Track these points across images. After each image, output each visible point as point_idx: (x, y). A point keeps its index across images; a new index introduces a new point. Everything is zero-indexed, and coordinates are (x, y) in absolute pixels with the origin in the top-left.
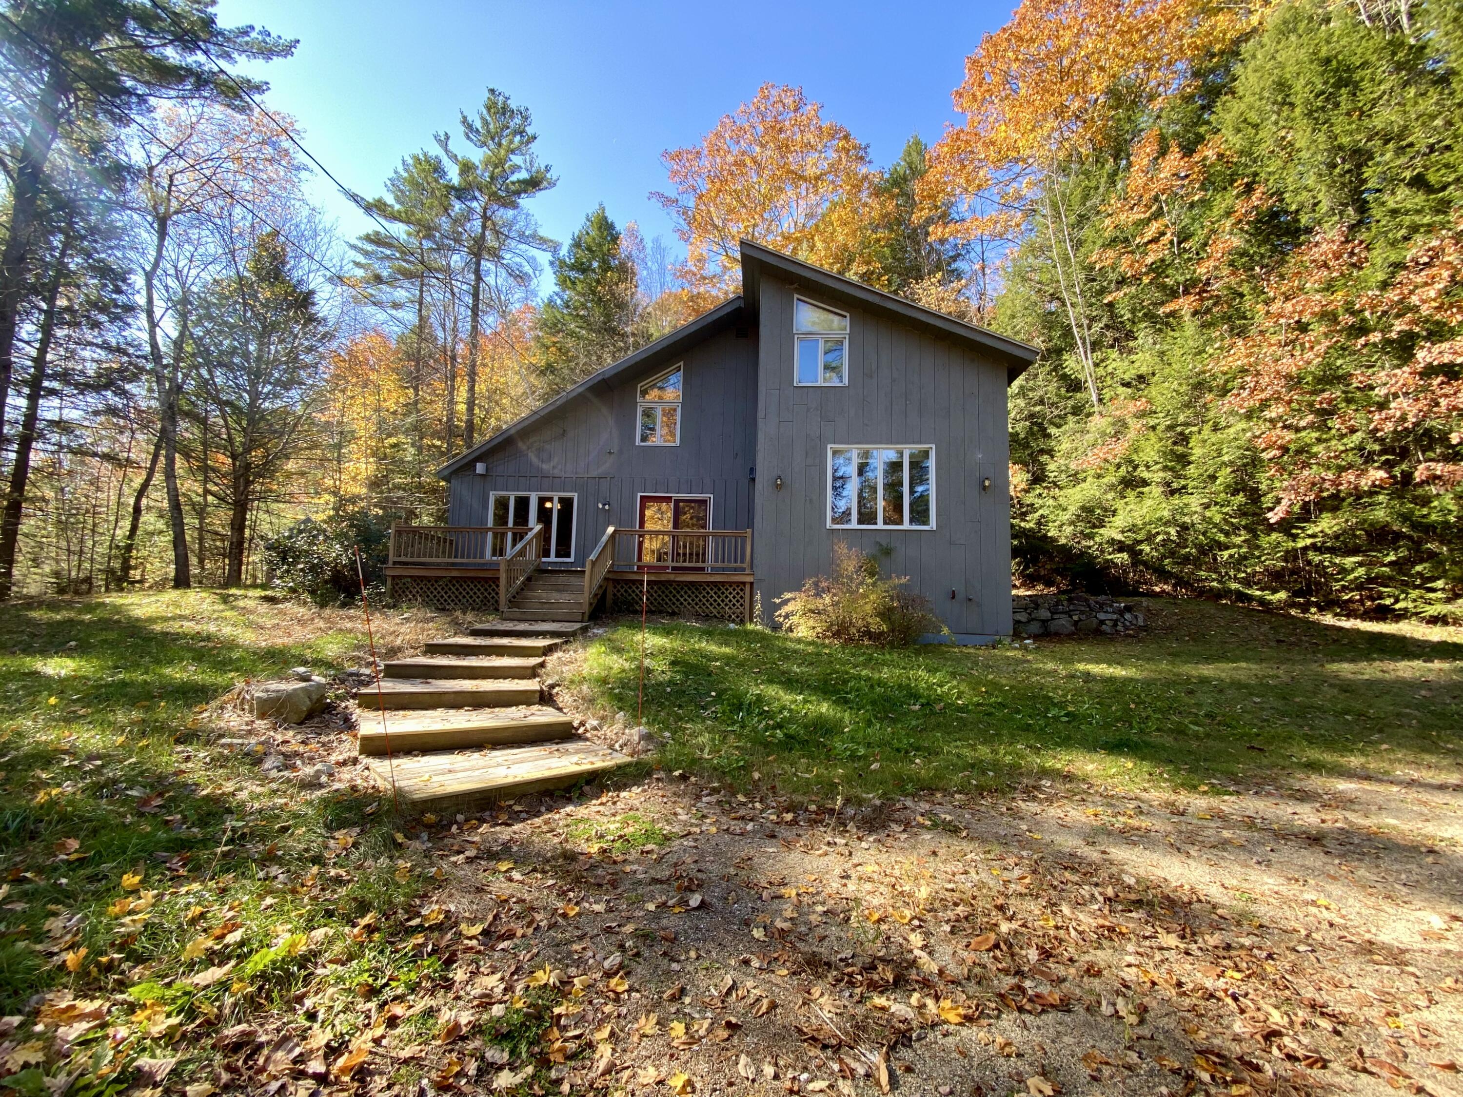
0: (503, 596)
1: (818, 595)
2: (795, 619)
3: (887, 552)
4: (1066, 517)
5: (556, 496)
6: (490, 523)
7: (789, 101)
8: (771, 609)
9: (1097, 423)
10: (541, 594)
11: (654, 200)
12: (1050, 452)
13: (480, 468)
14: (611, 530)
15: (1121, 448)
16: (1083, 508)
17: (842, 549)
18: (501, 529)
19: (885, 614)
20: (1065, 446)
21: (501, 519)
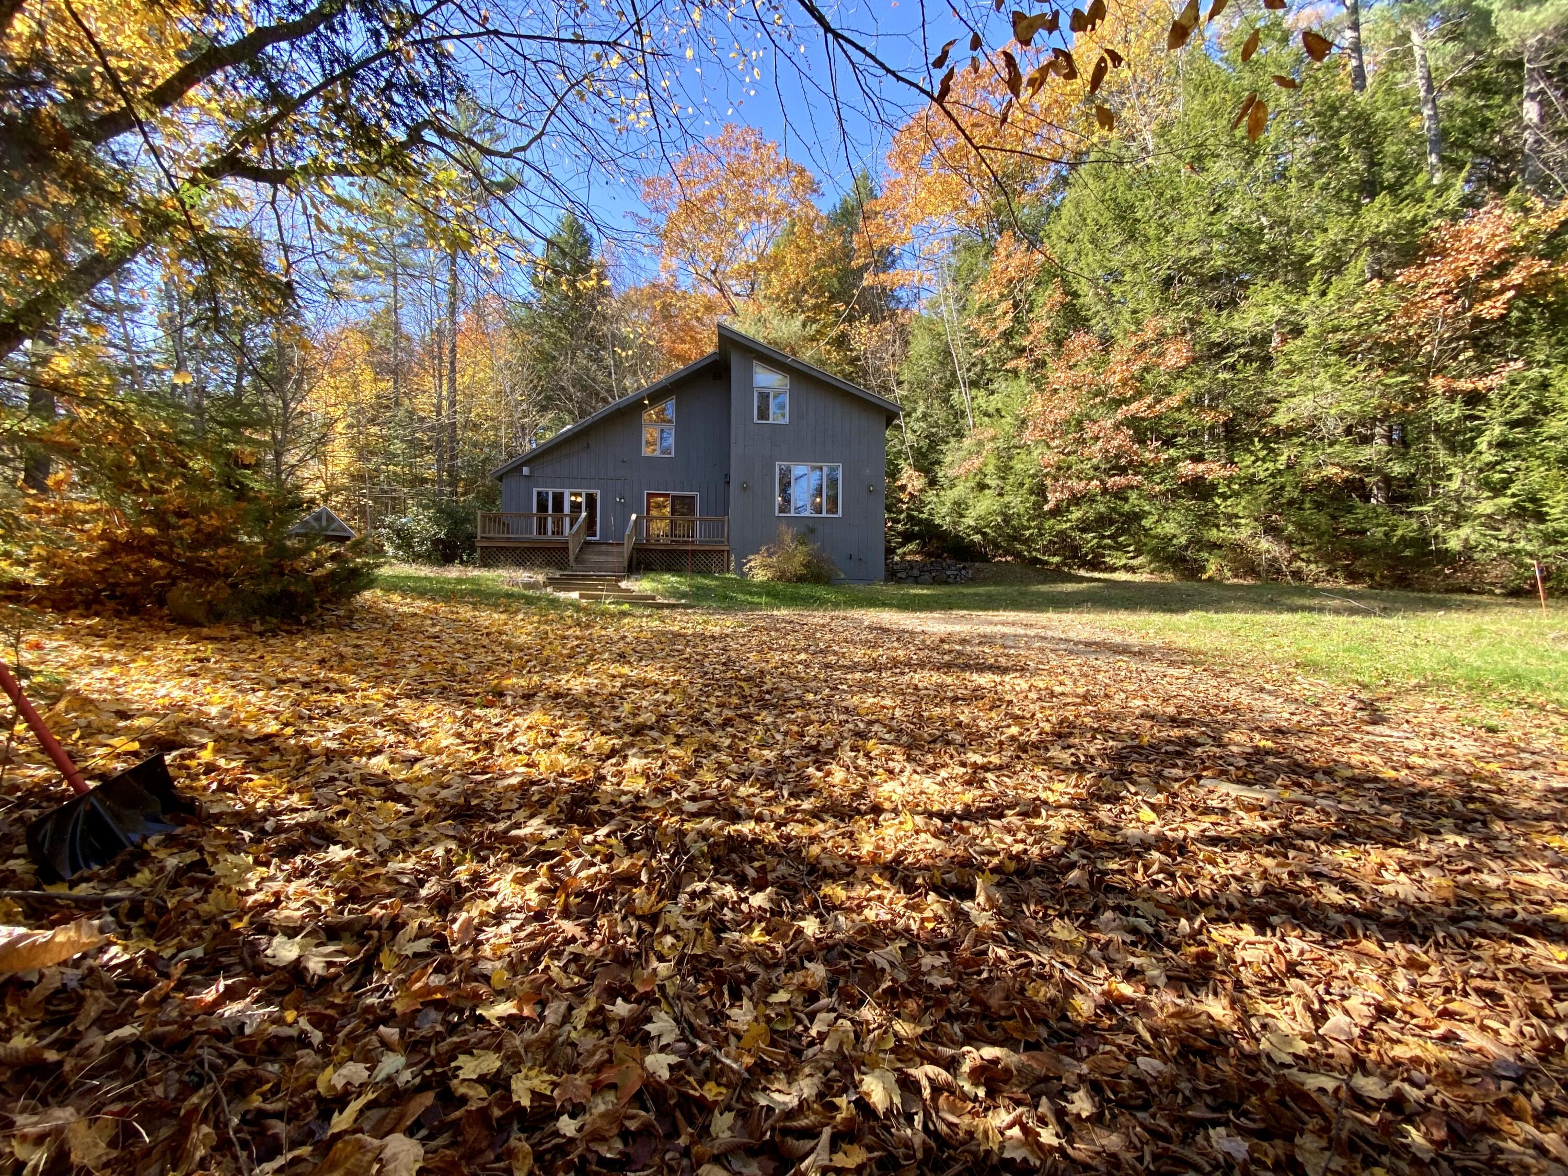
0: (572, 557)
1: (770, 556)
2: (755, 571)
3: (812, 531)
4: (944, 510)
5: (584, 492)
6: (535, 511)
7: (751, 139)
8: (740, 565)
9: (967, 442)
10: (592, 558)
11: (628, 218)
12: (938, 462)
13: (526, 470)
14: (634, 517)
15: (977, 463)
16: (955, 503)
17: (783, 528)
18: (543, 515)
19: (807, 565)
20: (948, 460)
21: (542, 507)
